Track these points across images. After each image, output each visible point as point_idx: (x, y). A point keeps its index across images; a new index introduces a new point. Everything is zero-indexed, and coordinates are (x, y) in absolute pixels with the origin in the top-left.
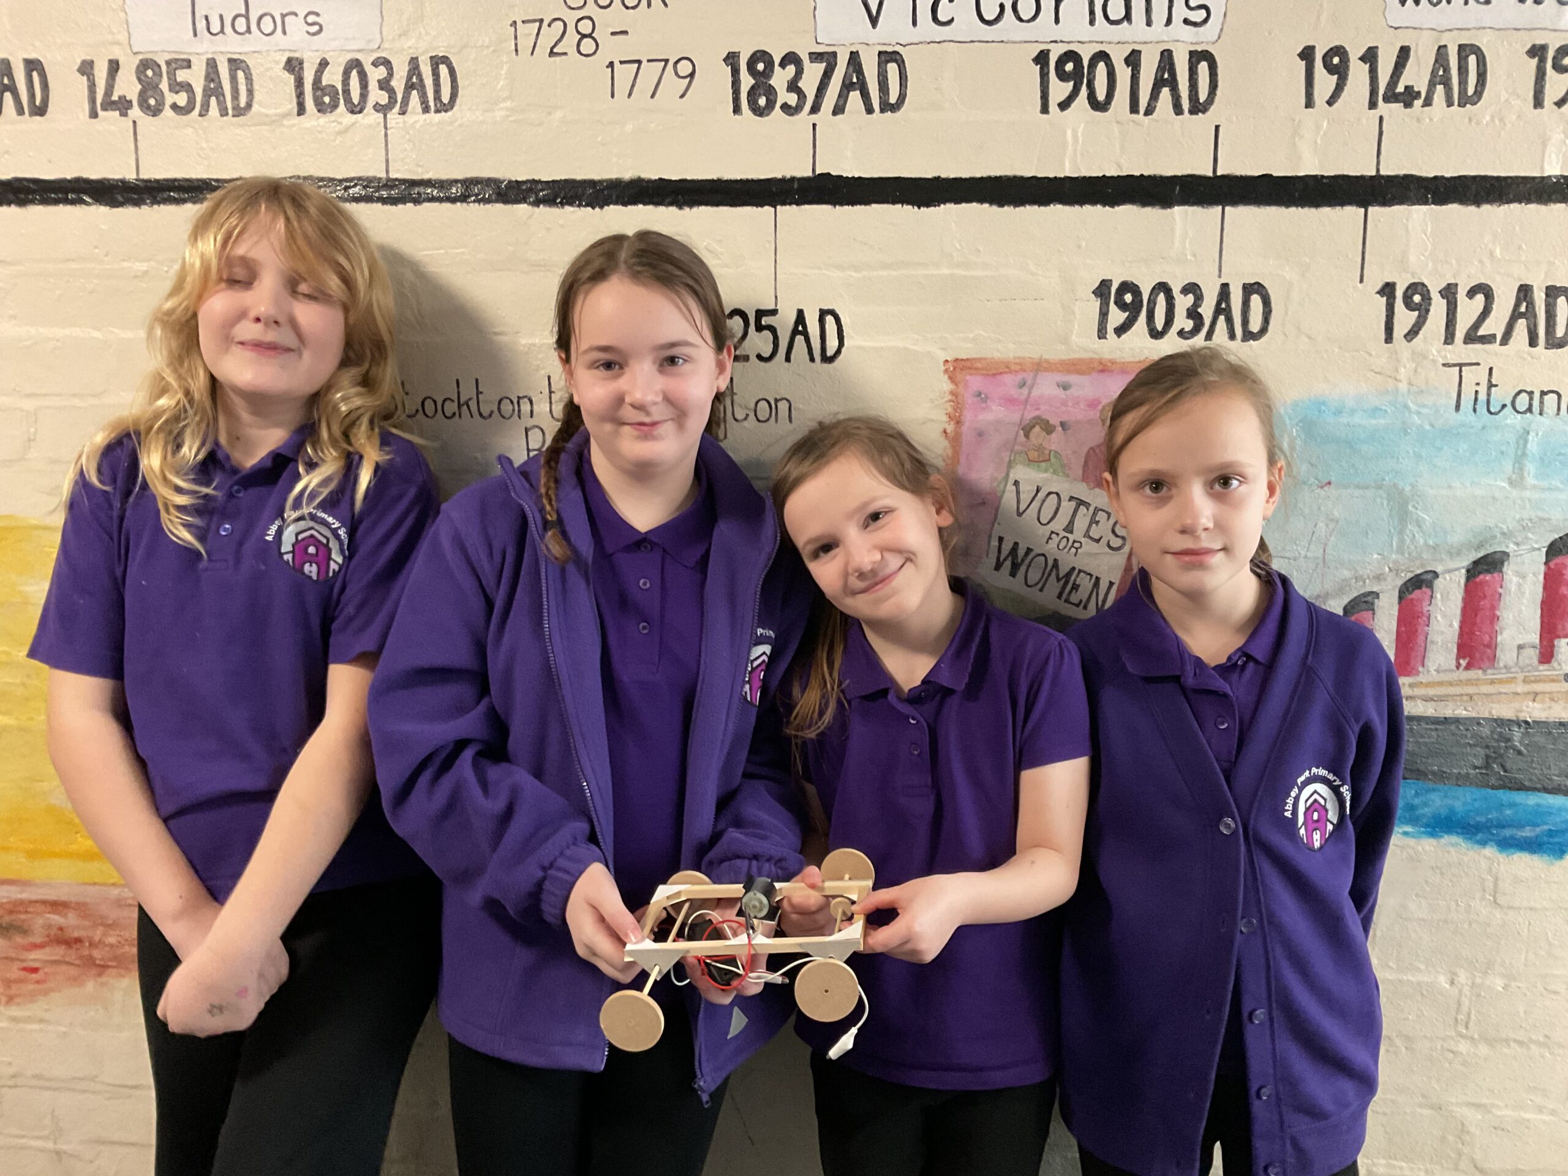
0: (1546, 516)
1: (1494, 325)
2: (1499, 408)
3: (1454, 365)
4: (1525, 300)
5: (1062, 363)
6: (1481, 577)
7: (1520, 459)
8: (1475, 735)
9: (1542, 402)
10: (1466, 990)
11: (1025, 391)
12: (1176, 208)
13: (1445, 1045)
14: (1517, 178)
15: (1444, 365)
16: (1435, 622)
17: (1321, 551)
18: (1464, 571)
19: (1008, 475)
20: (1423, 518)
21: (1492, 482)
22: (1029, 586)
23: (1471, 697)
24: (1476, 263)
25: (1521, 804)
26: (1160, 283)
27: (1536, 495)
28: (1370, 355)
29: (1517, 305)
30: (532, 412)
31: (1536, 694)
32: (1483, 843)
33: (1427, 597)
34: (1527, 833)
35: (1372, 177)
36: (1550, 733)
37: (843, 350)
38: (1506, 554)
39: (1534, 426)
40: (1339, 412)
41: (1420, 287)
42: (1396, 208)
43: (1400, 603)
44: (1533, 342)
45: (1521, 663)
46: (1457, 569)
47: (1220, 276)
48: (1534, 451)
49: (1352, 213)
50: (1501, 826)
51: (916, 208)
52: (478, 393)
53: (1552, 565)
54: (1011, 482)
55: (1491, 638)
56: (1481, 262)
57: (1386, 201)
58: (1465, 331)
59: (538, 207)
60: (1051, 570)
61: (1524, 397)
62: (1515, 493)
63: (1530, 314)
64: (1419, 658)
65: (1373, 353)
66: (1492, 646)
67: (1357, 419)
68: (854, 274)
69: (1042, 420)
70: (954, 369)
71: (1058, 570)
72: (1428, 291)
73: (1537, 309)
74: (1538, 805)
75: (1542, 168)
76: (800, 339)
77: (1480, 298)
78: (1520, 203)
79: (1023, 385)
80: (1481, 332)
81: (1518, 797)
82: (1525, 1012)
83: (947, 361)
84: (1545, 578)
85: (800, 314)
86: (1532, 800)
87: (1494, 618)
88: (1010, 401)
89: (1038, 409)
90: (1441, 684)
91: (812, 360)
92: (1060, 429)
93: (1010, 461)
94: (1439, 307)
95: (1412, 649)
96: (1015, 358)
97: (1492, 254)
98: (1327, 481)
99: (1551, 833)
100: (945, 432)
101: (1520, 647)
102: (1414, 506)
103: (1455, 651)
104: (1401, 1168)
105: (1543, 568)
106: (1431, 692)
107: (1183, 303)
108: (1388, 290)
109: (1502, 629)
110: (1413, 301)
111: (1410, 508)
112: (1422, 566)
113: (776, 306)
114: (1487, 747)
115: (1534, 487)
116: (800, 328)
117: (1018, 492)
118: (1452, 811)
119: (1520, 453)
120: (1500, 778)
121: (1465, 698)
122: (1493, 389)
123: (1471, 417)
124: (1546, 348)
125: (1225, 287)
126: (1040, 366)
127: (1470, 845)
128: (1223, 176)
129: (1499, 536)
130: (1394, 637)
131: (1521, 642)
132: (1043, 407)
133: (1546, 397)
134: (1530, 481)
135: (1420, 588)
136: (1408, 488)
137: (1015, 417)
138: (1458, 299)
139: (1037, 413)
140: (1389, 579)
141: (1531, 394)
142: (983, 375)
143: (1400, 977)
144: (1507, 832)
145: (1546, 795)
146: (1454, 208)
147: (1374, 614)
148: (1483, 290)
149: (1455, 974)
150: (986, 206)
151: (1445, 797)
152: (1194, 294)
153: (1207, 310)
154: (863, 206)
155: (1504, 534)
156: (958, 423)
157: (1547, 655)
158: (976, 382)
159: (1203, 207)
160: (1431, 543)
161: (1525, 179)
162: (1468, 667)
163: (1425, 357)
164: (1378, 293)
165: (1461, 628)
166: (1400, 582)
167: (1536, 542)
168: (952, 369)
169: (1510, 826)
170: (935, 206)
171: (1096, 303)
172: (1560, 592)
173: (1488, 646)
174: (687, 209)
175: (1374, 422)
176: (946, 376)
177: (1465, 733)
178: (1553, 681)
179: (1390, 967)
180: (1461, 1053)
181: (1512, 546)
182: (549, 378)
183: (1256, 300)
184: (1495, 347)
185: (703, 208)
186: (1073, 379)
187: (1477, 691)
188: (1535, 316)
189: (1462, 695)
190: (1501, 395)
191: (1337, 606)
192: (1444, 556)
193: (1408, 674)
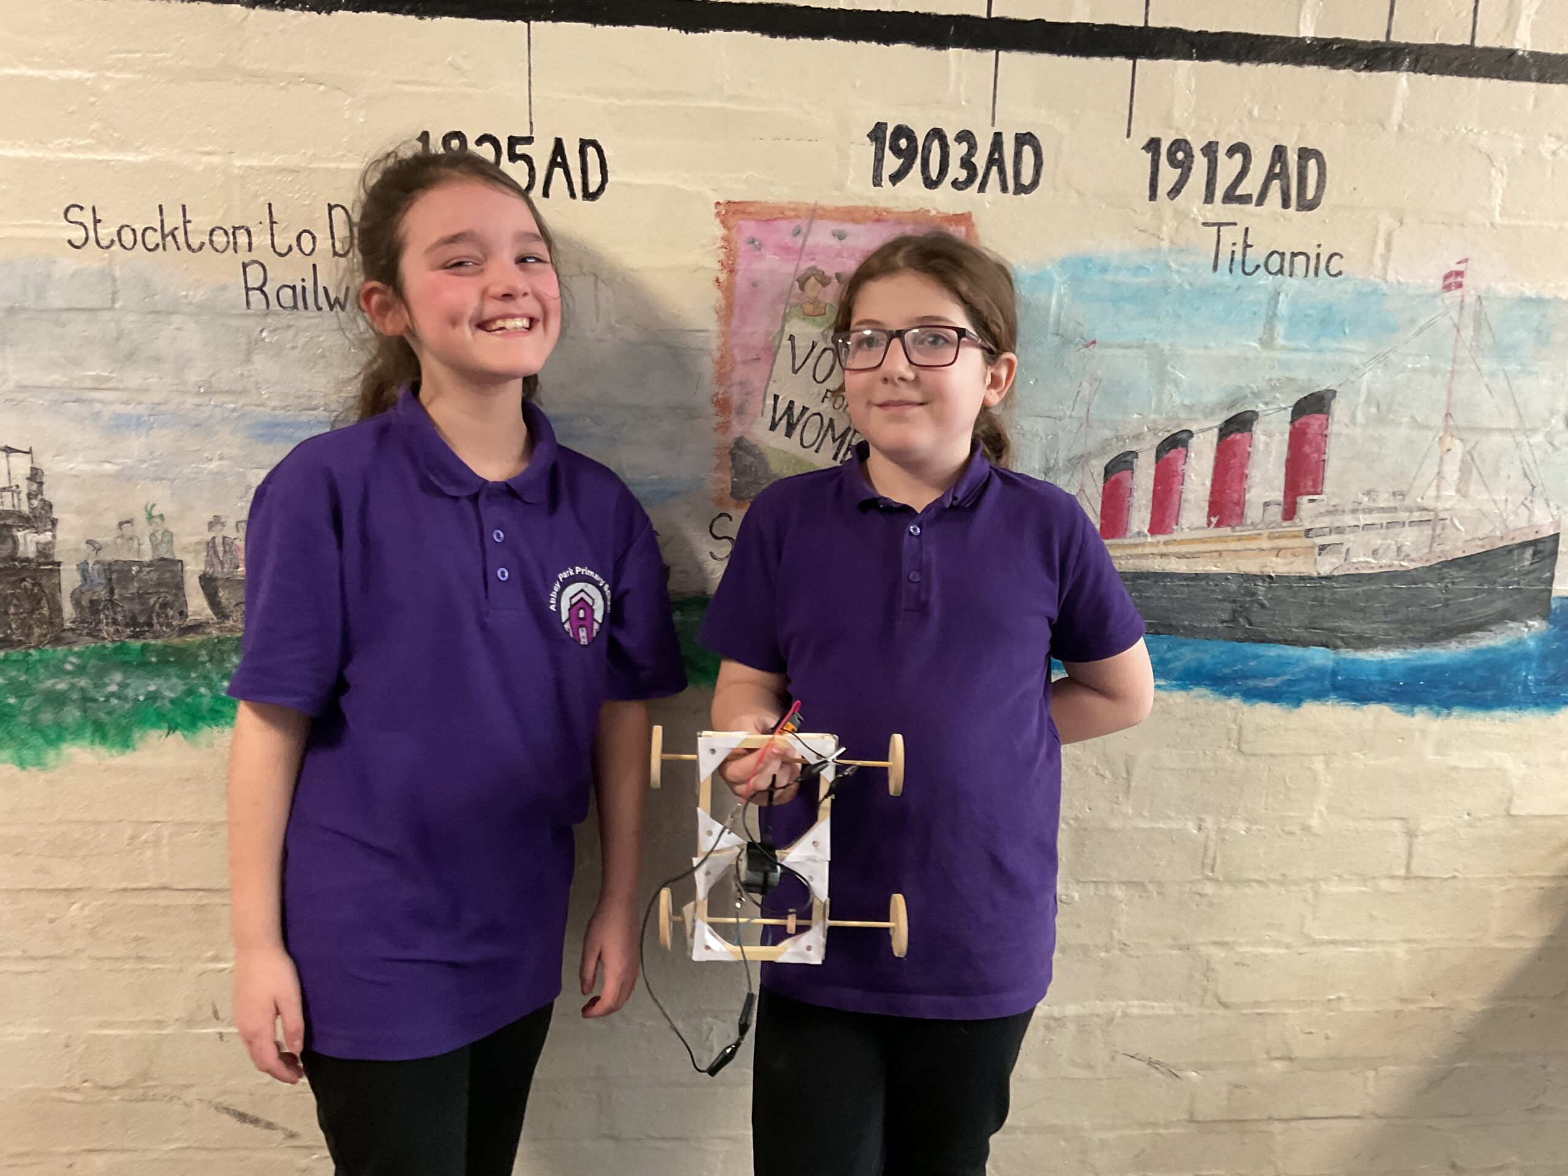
0: (1292, 376)
1: (1251, 186)
2: (1253, 269)
3: (1214, 224)
4: (1279, 161)
5: (837, 210)
6: (1232, 436)
7: (1271, 318)
8: (1225, 591)
9: (1292, 263)
10: (1213, 835)
11: (800, 239)
12: (951, 49)
13: (1193, 888)
14: (1275, 37)
15: (1204, 224)
16: (1189, 481)
17: (1085, 411)
18: (1216, 431)
19: (782, 330)
20: (1181, 378)
21: (1244, 342)
22: (804, 447)
23: (1220, 553)
24: (1235, 121)
25: (1263, 656)
26: (934, 129)
27: (1284, 356)
28: (1135, 212)
29: (1272, 166)
30: (250, 244)
31: (1280, 550)
32: (1229, 694)
33: (1182, 456)
34: (1269, 683)
35: (1140, 28)
36: (1291, 587)
37: (607, 186)
38: (1255, 414)
39: (1283, 287)
40: (1104, 269)
41: (1183, 144)
42: (1163, 62)
43: (1157, 462)
44: (1286, 204)
45: (1267, 519)
46: (1210, 429)
47: (993, 125)
48: (1284, 313)
49: (1122, 64)
50: (1245, 677)
51: (683, 32)
52: (186, 222)
53: (1297, 424)
54: (786, 336)
55: (1240, 496)
56: (1241, 121)
57: (1154, 54)
58: (1223, 191)
59: (254, 8)
60: (827, 431)
61: (1275, 260)
62: (1265, 354)
63: (1284, 175)
64: (1174, 517)
65: (1138, 210)
66: (1241, 503)
67: (1123, 277)
68: (616, 101)
69: (818, 271)
70: (727, 212)
71: (833, 430)
72: (1191, 148)
73: (1290, 170)
74: (1279, 656)
75: (1298, 29)
76: (558, 172)
77: (1238, 157)
78: (1277, 63)
79: (797, 232)
80: (1238, 192)
81: (1262, 649)
82: (1265, 853)
83: (718, 203)
84: (1290, 437)
85: (559, 143)
86: (1273, 651)
87: (1243, 477)
88: (785, 250)
89: (813, 259)
90: (1193, 541)
91: (573, 195)
92: (836, 281)
93: (785, 314)
94: (1200, 164)
95: (1167, 508)
96: (789, 203)
97: (1250, 113)
98: (1091, 340)
99: (1290, 683)
100: (717, 280)
101: (1266, 504)
102: (1172, 366)
103: (1207, 509)
104: (1153, 1008)
105: (1287, 428)
106: (1184, 549)
107: (957, 151)
108: (1153, 145)
109: (1250, 487)
110: (1176, 158)
111: (1169, 368)
112: (1178, 425)
113: (531, 133)
114: (1234, 602)
115: (1283, 348)
116: (559, 160)
117: (793, 348)
118: (1201, 665)
119: (1271, 313)
120: (1246, 631)
121: (1214, 554)
122: (1248, 249)
123: (1227, 277)
124: (1297, 210)
125: (998, 135)
126: (816, 213)
127: (1217, 696)
128: (997, 19)
129: (1249, 395)
130: (1151, 495)
131: (1267, 500)
132: (818, 258)
133: (1296, 259)
134: (1280, 341)
135: (1175, 447)
136: (1167, 348)
137: (790, 268)
138: (1219, 158)
139: (812, 264)
140: (1148, 438)
141: (1282, 255)
142: (757, 220)
143: (1152, 825)
144: (1251, 683)
145: (1286, 646)
146: (1216, 64)
147: (1133, 473)
148: (1240, 149)
149: (1201, 820)
150: (758, 35)
151: (1196, 650)
152: (968, 143)
153: (980, 160)
154: (626, 27)
155: (1253, 393)
156: (731, 271)
157: (1290, 512)
158: (749, 228)
159: (977, 50)
160: (1187, 402)
161: (1284, 40)
162: (1218, 525)
163: (1187, 216)
164: (1143, 148)
165: (1212, 486)
166: (1157, 442)
167: (1284, 402)
168: (724, 212)
169: (1254, 677)
170: (703, 32)
171: (871, 148)
172: (1304, 449)
173: (1237, 504)
174: (428, 19)
175: (1137, 280)
176: (718, 220)
177: (1213, 588)
178: (1295, 537)
179: (1143, 816)
180: (1208, 895)
181: (1261, 405)
182: (270, 205)
183: (1027, 151)
184: (1251, 207)
185: (446, 19)
186: (847, 227)
187: (1226, 548)
188: (1288, 178)
189: (1211, 552)
190: (1256, 255)
191: (1098, 466)
192: (1199, 416)
193: (1163, 532)
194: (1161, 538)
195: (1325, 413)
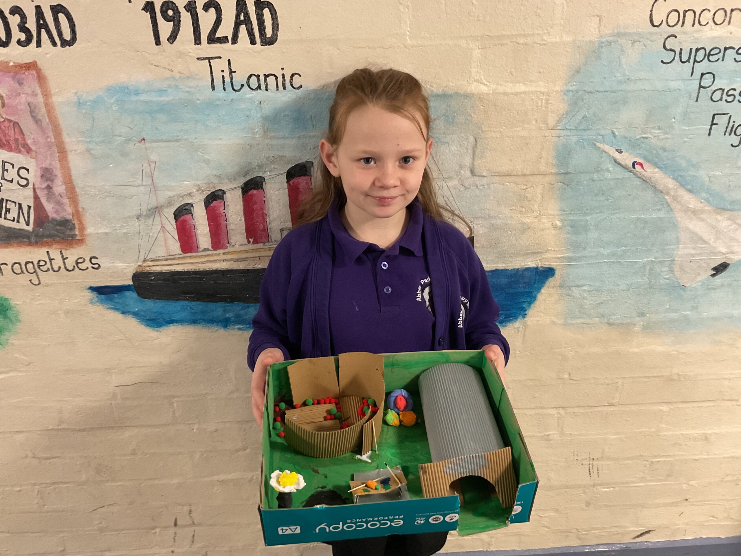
0: (282, 154)
1: (226, 30)
2: (240, 87)
3: (205, 59)
4: (242, 11)
6: (251, 192)
9: (266, 82)
15: (198, 59)
16: (230, 219)
17: (151, 181)
18: (240, 189)
28: (148, 54)
29: (238, 16)
33: (222, 204)
38: (263, 178)
39: (263, 98)
40: (137, 93)
41: (170, 4)
43: (206, 209)
44: (253, 41)
46: (235, 189)
53: (291, 183)
55: (264, 226)
58: (207, 34)
61: (254, 80)
62: (262, 141)
63: (247, 21)
64: (226, 239)
65: (151, 52)
66: (266, 231)
67: (151, 97)
72: (177, 7)
73: (251, 18)
77: (212, 11)
80: (218, 35)
84: (288, 190)
87: (263, 214)
90: (241, 252)
94: (186, 18)
95: (220, 234)
98: (142, 138)
101: (282, 230)
103: (245, 233)
105: (286, 185)
106: (237, 256)
107: (14, 21)
108: (149, 7)
109: (269, 220)
110: (168, 15)
112: (214, 187)
115: (273, 137)
122: (233, 74)
123: (223, 94)
124: (262, 45)
125: (38, 8)
129: (255, 167)
131: (282, 227)
133: (268, 79)
134: (269, 133)
135: (216, 199)
138: (198, 12)
140: (197, 195)
141: (258, 76)
147: (192, 216)
148: (212, 5)
152: (19, 14)
153: (31, 24)
155: (257, 167)
160: (216, 173)
162: (255, 242)
163: (184, 54)
164: (143, 9)
166: (204, 197)
167: (279, 170)
172: (300, 197)
173: (263, 230)
181: (263, 173)
183: (62, 17)
184: (229, 45)
187: (262, 255)
188: (251, 23)
189: (254, 257)
190: (240, 78)
191: (169, 213)
192: (226, 181)
193: (221, 248)
194: (221, 251)
195: (308, 176)
